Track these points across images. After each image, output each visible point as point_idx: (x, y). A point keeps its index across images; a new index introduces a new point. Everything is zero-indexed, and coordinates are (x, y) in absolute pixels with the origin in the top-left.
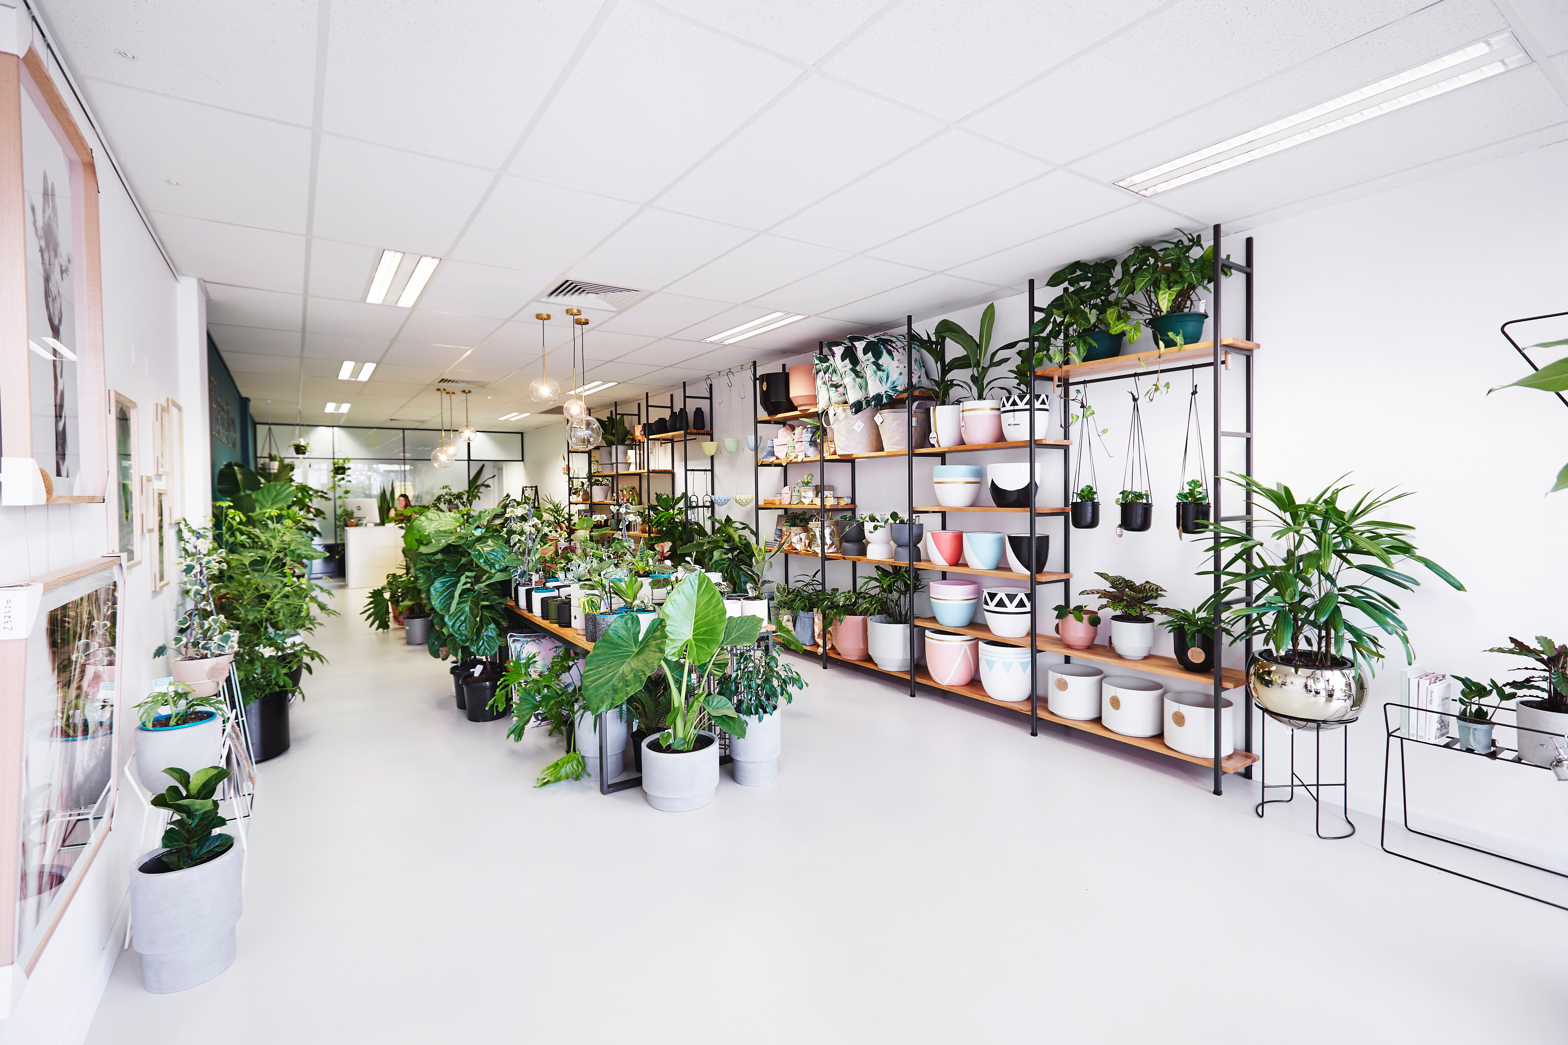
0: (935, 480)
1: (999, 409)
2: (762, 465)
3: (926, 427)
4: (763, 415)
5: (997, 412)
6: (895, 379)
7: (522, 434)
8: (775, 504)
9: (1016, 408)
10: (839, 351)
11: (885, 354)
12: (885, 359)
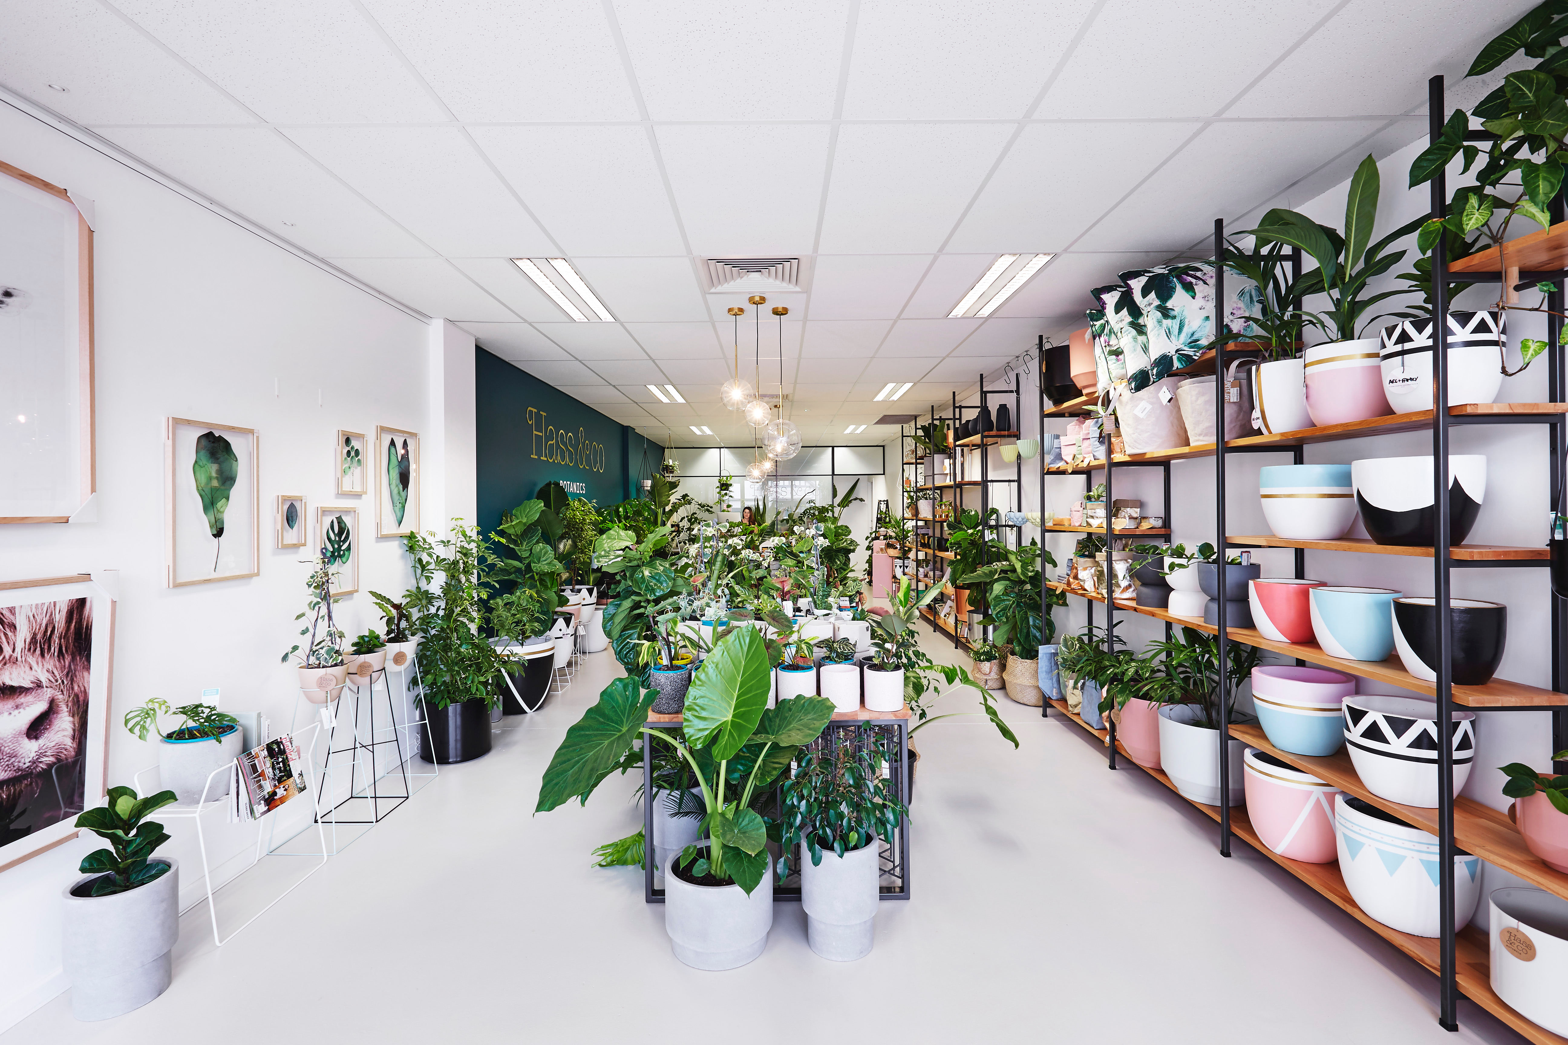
0: (1264, 491)
1: (1377, 355)
2: (1050, 473)
3: (1248, 401)
4: (1049, 406)
5: (1374, 361)
6: (1194, 329)
7: (883, 446)
8: (1063, 525)
9: (1408, 346)
10: (1111, 299)
11: (1179, 292)
12: (1179, 300)
